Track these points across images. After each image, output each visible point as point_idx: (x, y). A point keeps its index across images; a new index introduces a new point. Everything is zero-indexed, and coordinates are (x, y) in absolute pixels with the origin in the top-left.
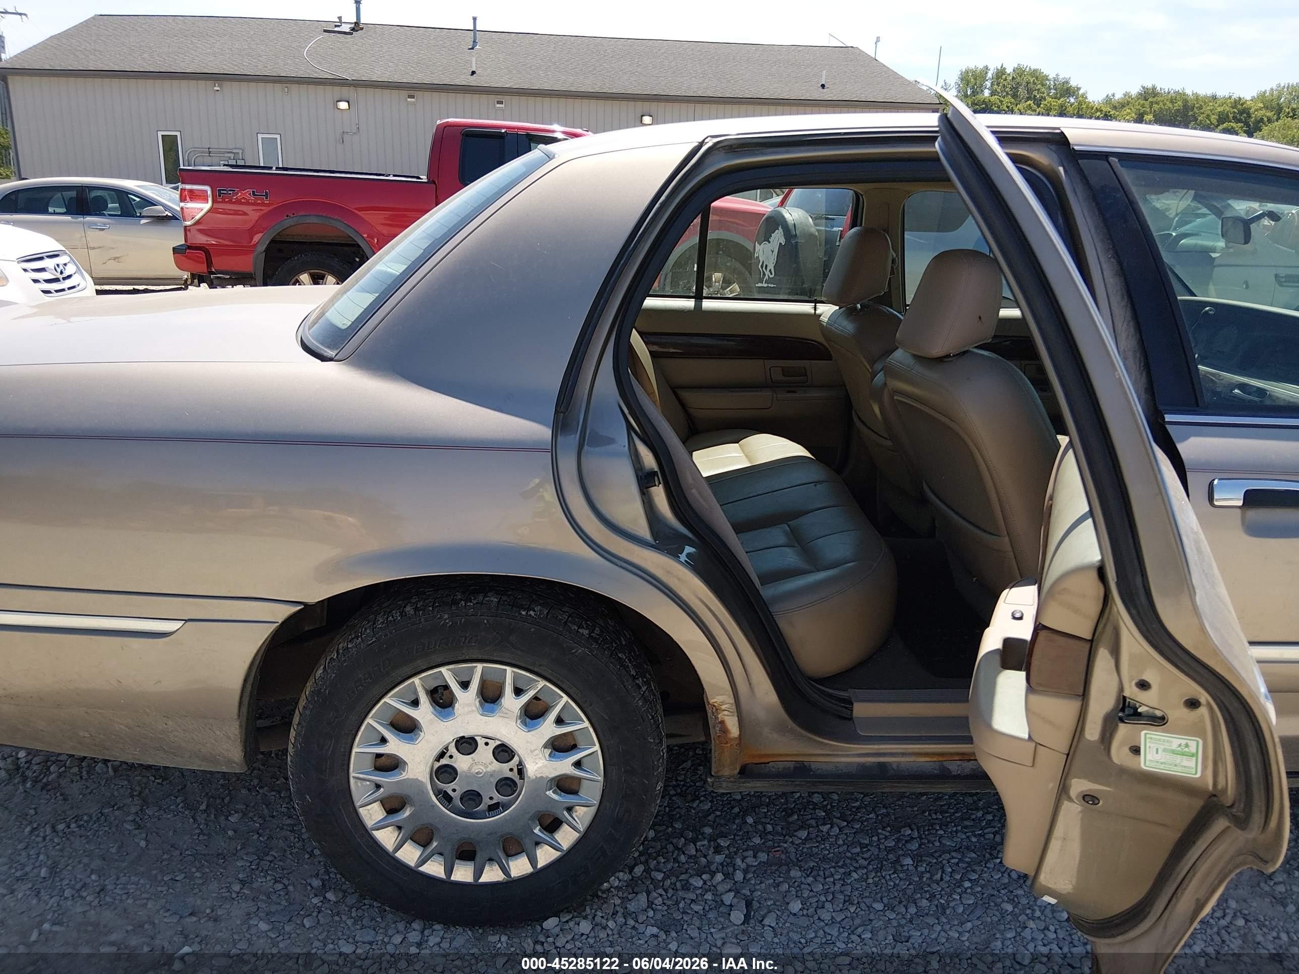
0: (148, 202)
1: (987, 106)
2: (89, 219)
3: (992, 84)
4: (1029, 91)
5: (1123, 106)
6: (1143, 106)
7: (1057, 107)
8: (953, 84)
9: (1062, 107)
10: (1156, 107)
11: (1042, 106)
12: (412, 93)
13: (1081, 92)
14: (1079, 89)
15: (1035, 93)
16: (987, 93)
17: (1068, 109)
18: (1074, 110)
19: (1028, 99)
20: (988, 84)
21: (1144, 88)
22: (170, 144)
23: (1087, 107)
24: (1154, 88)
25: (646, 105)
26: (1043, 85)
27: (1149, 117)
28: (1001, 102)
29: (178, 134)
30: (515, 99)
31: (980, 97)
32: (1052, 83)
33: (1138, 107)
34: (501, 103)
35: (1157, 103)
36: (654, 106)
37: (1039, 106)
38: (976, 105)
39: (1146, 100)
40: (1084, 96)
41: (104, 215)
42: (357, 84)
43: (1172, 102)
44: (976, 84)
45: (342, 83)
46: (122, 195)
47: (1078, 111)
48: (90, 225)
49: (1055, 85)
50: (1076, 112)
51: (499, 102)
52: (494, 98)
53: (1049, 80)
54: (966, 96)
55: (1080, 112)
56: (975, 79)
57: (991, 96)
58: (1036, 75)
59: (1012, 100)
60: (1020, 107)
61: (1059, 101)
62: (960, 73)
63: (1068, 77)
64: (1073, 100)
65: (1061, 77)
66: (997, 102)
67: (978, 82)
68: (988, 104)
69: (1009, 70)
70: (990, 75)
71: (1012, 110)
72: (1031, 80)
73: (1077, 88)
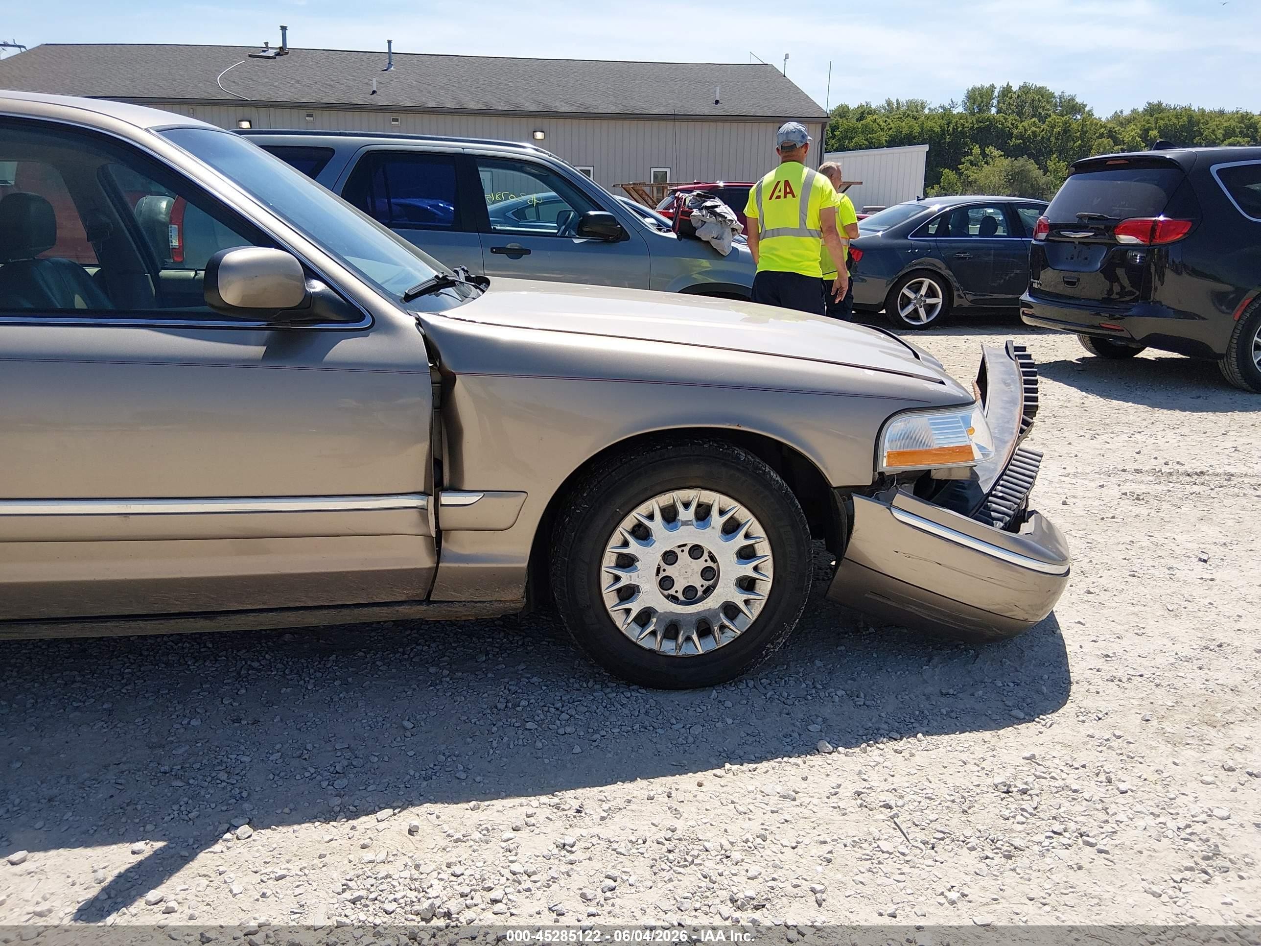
1: (991, 123)
3: (998, 102)
4: (1035, 109)
5: (1130, 122)
6: (1148, 122)
7: (1061, 124)
8: (960, 102)
9: (1066, 124)
10: (1161, 123)
11: (1047, 123)
12: (310, 112)
13: (1087, 109)
14: (1085, 106)
15: (1040, 110)
16: (993, 110)
17: (1072, 126)
18: (1079, 126)
19: (1033, 116)
20: (995, 102)
21: (1149, 104)
23: (1091, 124)
24: (1160, 104)
25: (539, 122)
26: (1048, 102)
27: (1154, 133)
28: (1006, 119)
30: (412, 118)
31: (986, 115)
32: (1058, 100)
33: (1143, 123)
34: (397, 120)
35: (1162, 119)
36: (546, 122)
37: (1044, 122)
38: (981, 122)
39: (1152, 116)
40: (1090, 114)
42: (257, 105)
43: (1177, 118)
44: (982, 102)
45: (245, 104)
47: (1082, 128)
49: (1061, 102)
50: (1080, 128)
51: (394, 120)
52: (389, 116)
53: (1055, 98)
54: (972, 114)
55: (1085, 129)
56: (981, 97)
57: (997, 114)
58: (1042, 92)
59: (1017, 117)
60: (1025, 124)
61: (1064, 119)
62: (966, 92)
63: (1073, 94)
64: (1079, 117)
65: (1066, 94)
66: (1002, 119)
67: (985, 100)
68: (992, 121)
69: (1015, 88)
70: (996, 94)
71: (1017, 127)
72: (1037, 98)
73: (1083, 104)
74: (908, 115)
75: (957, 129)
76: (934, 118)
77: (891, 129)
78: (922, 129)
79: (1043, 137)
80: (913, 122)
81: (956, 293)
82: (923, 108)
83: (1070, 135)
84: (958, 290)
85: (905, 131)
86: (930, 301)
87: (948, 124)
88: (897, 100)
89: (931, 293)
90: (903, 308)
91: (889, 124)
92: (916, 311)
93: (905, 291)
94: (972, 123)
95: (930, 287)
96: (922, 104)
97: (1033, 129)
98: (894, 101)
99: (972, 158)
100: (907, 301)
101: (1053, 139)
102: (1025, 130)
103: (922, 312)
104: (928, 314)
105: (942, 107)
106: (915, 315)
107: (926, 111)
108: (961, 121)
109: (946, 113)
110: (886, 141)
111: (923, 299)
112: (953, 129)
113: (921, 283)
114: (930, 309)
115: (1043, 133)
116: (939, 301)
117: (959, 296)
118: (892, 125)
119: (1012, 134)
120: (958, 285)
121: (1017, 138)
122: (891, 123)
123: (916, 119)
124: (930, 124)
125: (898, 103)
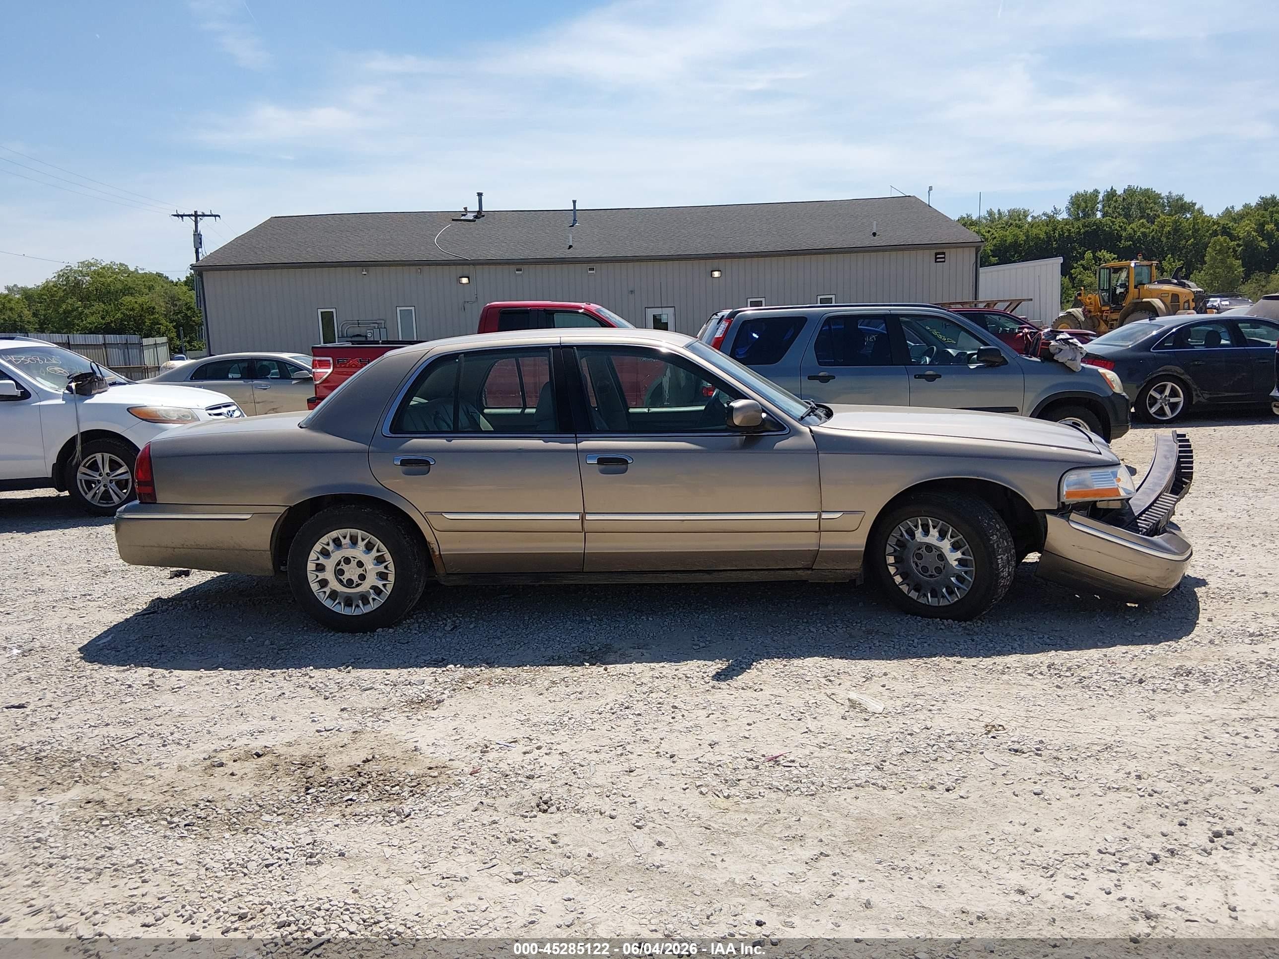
0: (299, 368)
1: (1098, 227)
2: (255, 382)
3: (1104, 206)
4: (1142, 210)
5: (1243, 217)
6: (1263, 216)
7: (1171, 224)
8: (1063, 208)
9: (1176, 223)
11: (1156, 223)
12: (519, 267)
13: (1197, 207)
14: (1195, 204)
15: (1148, 211)
16: (1099, 215)
17: (1183, 225)
18: (1190, 225)
19: (1142, 217)
20: (1100, 206)
21: (1262, 198)
22: (327, 318)
23: (1203, 222)
24: (1274, 197)
25: (712, 263)
26: (1155, 204)
27: (1270, 226)
28: (1113, 222)
29: (334, 310)
30: (604, 265)
31: (1092, 219)
32: (1166, 201)
33: (1257, 218)
34: (593, 269)
36: (721, 263)
37: (1153, 223)
38: (1087, 227)
39: (1266, 210)
40: (1201, 212)
41: (268, 378)
42: (475, 263)
44: (1086, 207)
45: (464, 263)
46: (282, 364)
47: (1194, 226)
48: (256, 386)
49: (1169, 202)
50: (1191, 227)
51: (590, 269)
52: (586, 266)
53: (1162, 198)
54: (1077, 219)
55: (1196, 227)
56: (1085, 202)
57: (1103, 217)
58: (1149, 196)
59: (1125, 220)
60: (1133, 225)
61: (1173, 218)
62: (1069, 198)
63: (1180, 193)
64: (1188, 216)
65: (1174, 194)
66: (1109, 222)
67: (1089, 205)
68: (1099, 225)
69: (1120, 192)
70: (1100, 197)
71: (1125, 230)
72: (1143, 199)
73: (1192, 203)
74: (1011, 224)
75: (1063, 234)
76: (1039, 226)
77: (995, 238)
78: (1027, 237)
79: (1153, 238)
80: (1017, 231)
81: (1194, 393)
82: (1026, 216)
83: (1182, 234)
84: (1196, 390)
85: (1010, 240)
86: (1173, 400)
87: (1054, 230)
88: (999, 210)
89: (1174, 393)
90: (1151, 406)
91: (993, 234)
92: (1162, 408)
93: (1152, 392)
94: (1079, 228)
95: (1173, 389)
96: (1024, 212)
97: (1142, 230)
98: (996, 211)
99: (1083, 262)
100: (1154, 401)
101: (1164, 239)
102: (1135, 231)
103: (1167, 409)
104: (1172, 411)
105: (1044, 214)
106: (1161, 412)
107: (1029, 219)
108: (1068, 227)
109: (1051, 220)
110: (991, 250)
111: (1167, 398)
112: (1059, 235)
113: (1165, 386)
114: (1173, 406)
115: (1153, 233)
116: (1181, 399)
117: (1197, 395)
118: (997, 235)
119: (1121, 236)
120: (1195, 387)
121: (1127, 240)
122: (995, 233)
123: (1020, 227)
124: (1035, 231)
125: (1000, 213)
